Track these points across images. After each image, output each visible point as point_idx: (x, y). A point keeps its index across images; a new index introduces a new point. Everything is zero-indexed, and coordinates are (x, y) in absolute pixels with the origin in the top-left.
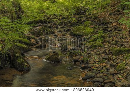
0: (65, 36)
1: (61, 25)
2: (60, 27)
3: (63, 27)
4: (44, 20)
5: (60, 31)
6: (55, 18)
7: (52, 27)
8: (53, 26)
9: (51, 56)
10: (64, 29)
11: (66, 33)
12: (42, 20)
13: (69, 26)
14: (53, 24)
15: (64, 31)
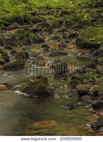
0: (65, 47)
1: (59, 27)
2: (56, 30)
3: (63, 31)
4: (25, 16)
5: (56, 38)
6: (49, 14)
7: (41, 30)
8: (43, 29)
9: (32, 84)
10: (64, 34)
11: (67, 42)
12: (20, 17)
13: (75, 27)
14: (41, 24)
15: (65, 37)
